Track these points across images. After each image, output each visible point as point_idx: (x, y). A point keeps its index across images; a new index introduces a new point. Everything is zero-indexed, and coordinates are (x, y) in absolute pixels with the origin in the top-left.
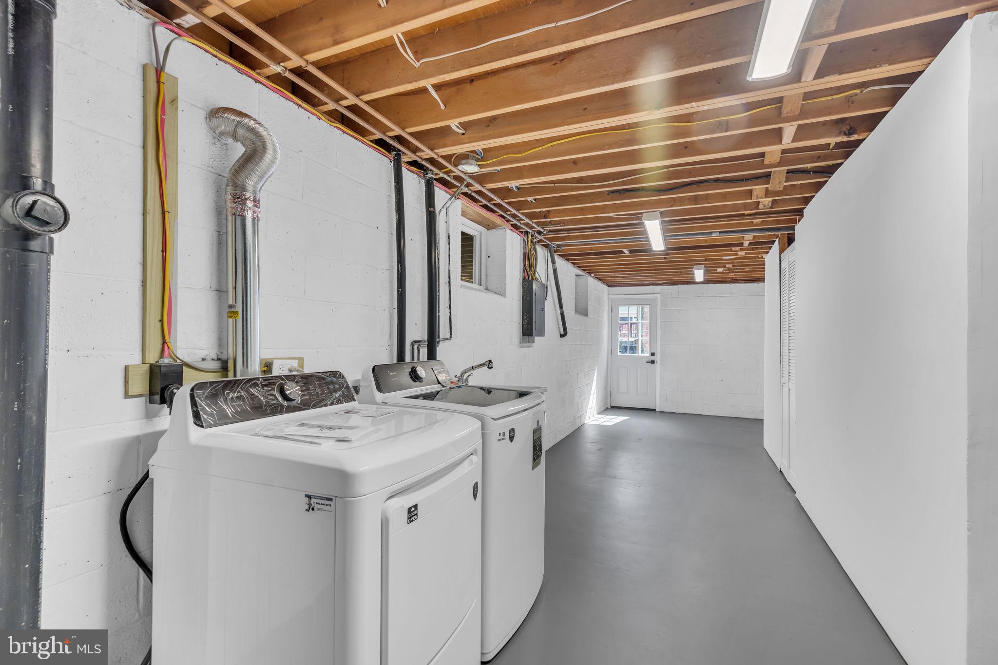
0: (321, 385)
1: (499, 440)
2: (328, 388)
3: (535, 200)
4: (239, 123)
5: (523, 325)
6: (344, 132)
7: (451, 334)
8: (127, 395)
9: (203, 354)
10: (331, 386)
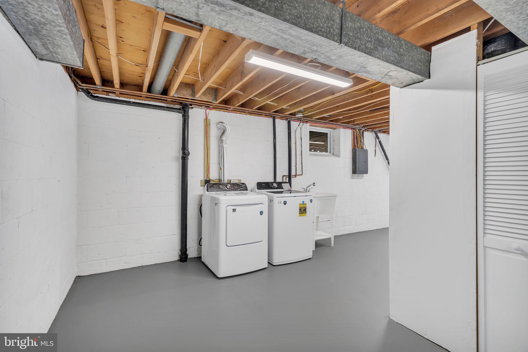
0: (238, 186)
1: (278, 203)
2: (240, 187)
3: (343, 117)
4: (222, 125)
5: (353, 169)
6: (255, 116)
7: (302, 173)
8: (201, 186)
9: (216, 178)
10: (241, 187)
